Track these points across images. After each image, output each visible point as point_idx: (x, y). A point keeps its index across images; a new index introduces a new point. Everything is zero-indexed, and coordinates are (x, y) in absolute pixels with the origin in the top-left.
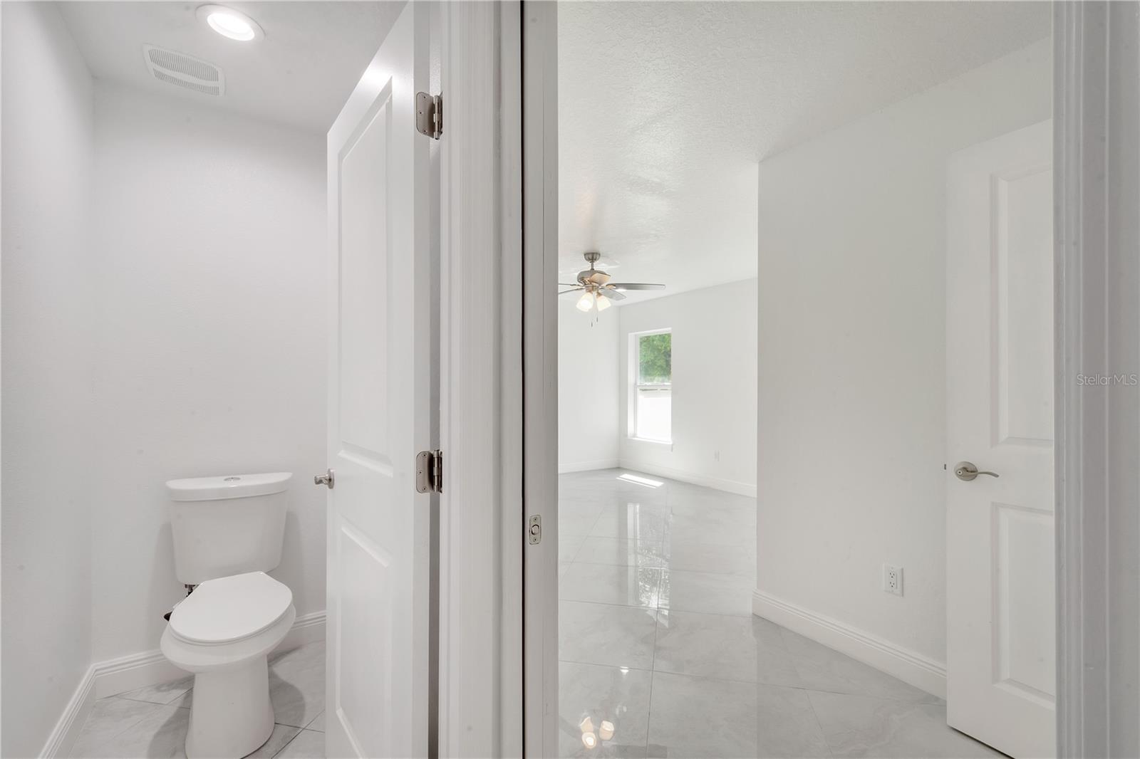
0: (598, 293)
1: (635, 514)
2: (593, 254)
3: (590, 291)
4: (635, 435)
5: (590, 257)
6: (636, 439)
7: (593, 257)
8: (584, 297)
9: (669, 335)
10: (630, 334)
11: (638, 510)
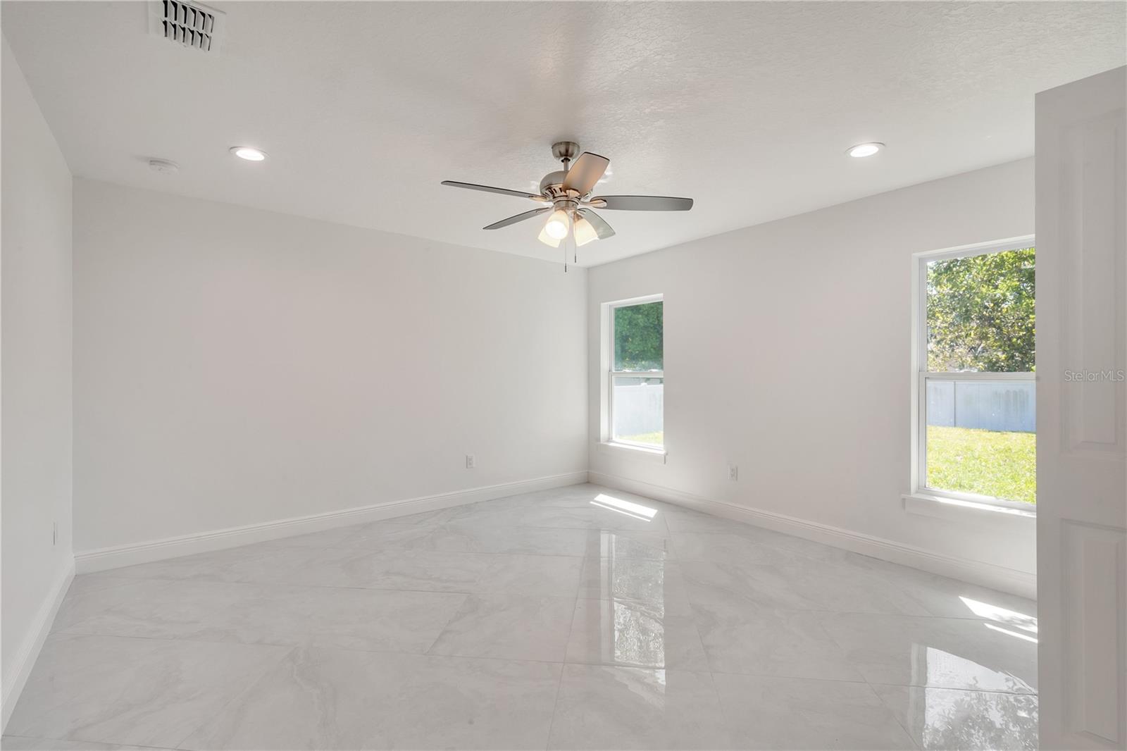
0: (575, 213)
1: (610, 543)
2: (568, 143)
3: (563, 209)
4: (609, 440)
5: (563, 149)
6: (611, 444)
7: (567, 151)
8: (551, 217)
9: (661, 303)
10: (602, 304)
11: (614, 540)
